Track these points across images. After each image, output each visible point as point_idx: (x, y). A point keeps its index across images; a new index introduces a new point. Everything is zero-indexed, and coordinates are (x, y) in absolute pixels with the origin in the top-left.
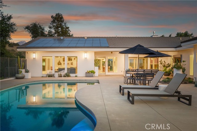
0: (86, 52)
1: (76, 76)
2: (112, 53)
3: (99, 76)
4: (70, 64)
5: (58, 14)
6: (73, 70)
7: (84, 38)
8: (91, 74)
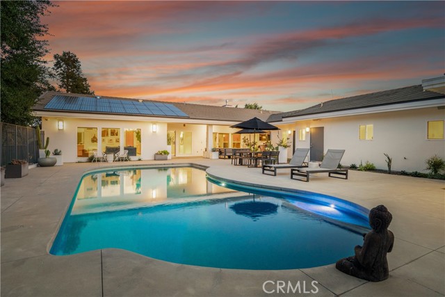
0: (154, 123)
1: (140, 160)
2: (184, 125)
3: (172, 158)
4: (115, 141)
5: (67, 54)
6: (132, 151)
7: (137, 100)
8: (164, 156)
